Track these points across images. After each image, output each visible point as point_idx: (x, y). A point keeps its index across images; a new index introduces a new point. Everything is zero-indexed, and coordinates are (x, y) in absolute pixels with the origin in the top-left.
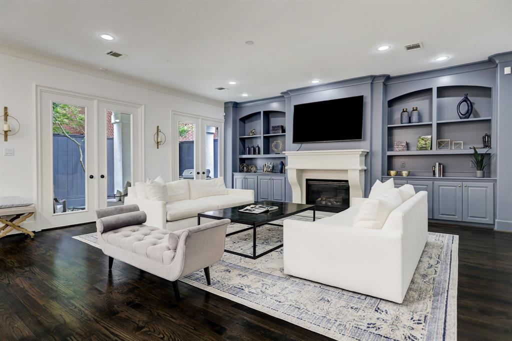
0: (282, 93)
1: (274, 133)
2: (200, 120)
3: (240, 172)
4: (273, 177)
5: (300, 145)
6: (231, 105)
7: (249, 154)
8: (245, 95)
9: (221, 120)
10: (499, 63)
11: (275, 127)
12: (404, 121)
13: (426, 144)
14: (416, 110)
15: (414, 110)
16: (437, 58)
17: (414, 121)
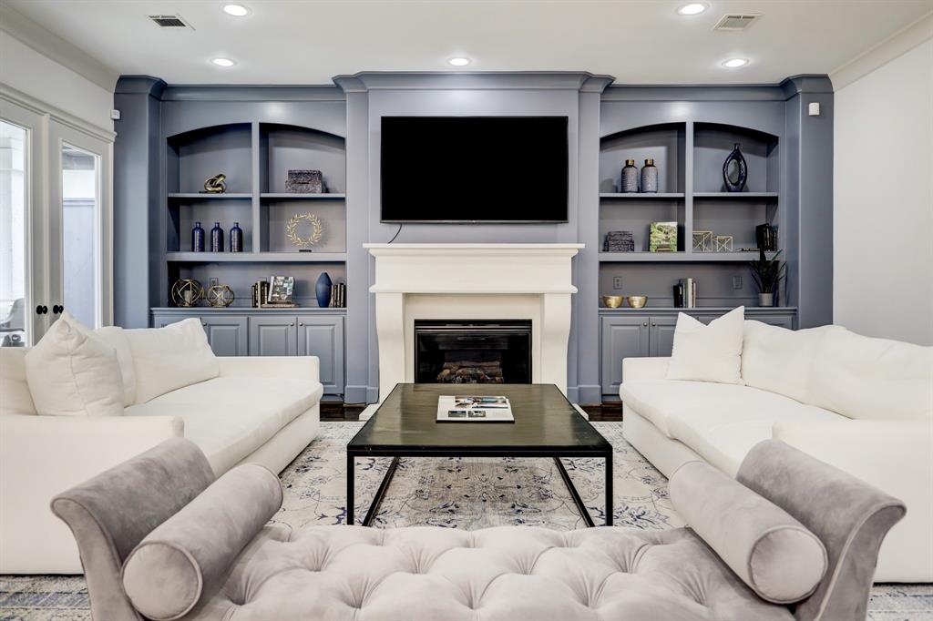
0: (335, 79)
1: (296, 191)
2: (45, 119)
3: (171, 304)
4: (302, 319)
5: (397, 227)
6: (147, 89)
7: (202, 249)
8: (223, 62)
9: (106, 131)
10: (803, 93)
11: (301, 174)
12: (629, 188)
13: (668, 240)
14: (652, 166)
15: (647, 166)
16: (727, 61)
17: (649, 189)
